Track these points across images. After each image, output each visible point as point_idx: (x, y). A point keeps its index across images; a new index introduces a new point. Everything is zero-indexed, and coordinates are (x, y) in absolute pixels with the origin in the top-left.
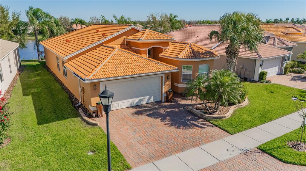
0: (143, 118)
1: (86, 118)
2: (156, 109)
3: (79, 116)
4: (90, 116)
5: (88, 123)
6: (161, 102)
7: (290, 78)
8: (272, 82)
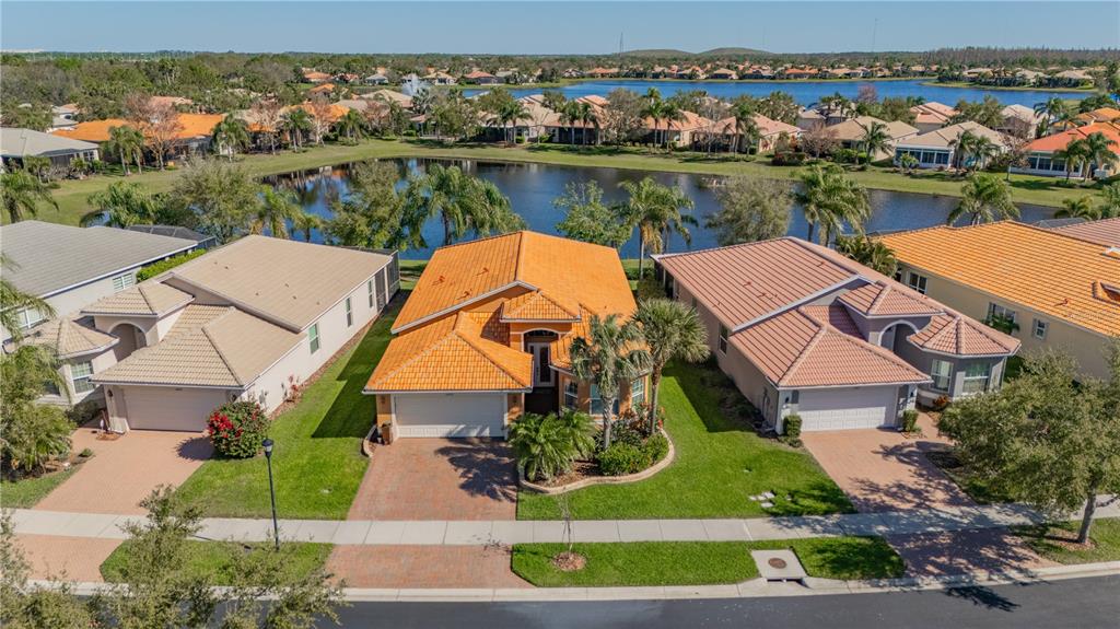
2: (476, 451)
3: (364, 435)
4: (374, 439)
5: (363, 451)
7: (891, 445)
8: (807, 445)
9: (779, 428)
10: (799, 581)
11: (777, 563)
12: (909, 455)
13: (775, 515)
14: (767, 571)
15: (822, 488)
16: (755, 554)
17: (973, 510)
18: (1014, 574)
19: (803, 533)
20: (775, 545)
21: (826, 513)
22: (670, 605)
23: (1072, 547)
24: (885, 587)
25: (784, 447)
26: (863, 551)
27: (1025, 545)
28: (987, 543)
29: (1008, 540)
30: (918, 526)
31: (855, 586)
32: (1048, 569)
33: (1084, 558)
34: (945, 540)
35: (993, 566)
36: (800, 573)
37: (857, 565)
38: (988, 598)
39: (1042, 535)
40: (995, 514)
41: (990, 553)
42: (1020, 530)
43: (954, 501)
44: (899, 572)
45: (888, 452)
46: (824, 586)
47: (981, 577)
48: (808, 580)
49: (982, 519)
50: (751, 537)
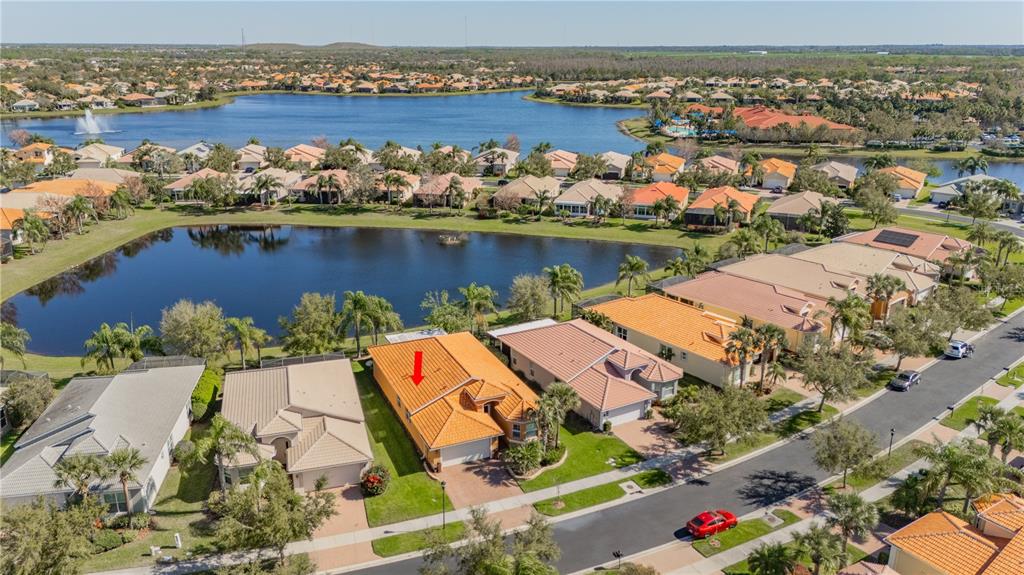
0: (471, 474)
1: (430, 474)
2: (482, 466)
3: (424, 470)
4: (432, 471)
5: (432, 478)
6: (489, 458)
7: (645, 427)
8: (616, 434)
9: (601, 428)
10: (640, 492)
11: (630, 487)
12: (654, 430)
13: (620, 468)
14: (629, 491)
15: (630, 452)
16: (620, 485)
17: (684, 450)
18: (706, 472)
19: (632, 473)
20: (625, 480)
21: (637, 463)
22: (603, 511)
23: (721, 457)
24: (668, 487)
25: (606, 436)
26: (654, 475)
27: (706, 460)
28: (694, 462)
29: (700, 459)
30: (668, 460)
31: (659, 489)
32: (716, 467)
33: (725, 460)
34: (679, 464)
35: (698, 470)
36: (640, 489)
37: (656, 481)
38: (701, 482)
39: (710, 455)
40: (693, 450)
41: (695, 466)
42: (702, 454)
43: (677, 447)
44: (670, 480)
45: (646, 430)
46: (649, 491)
47: (696, 476)
48: (643, 491)
49: (689, 453)
50: (615, 479)
